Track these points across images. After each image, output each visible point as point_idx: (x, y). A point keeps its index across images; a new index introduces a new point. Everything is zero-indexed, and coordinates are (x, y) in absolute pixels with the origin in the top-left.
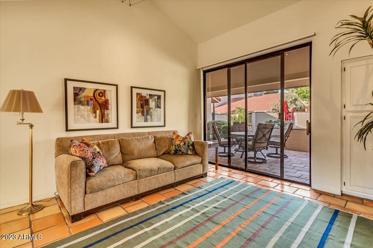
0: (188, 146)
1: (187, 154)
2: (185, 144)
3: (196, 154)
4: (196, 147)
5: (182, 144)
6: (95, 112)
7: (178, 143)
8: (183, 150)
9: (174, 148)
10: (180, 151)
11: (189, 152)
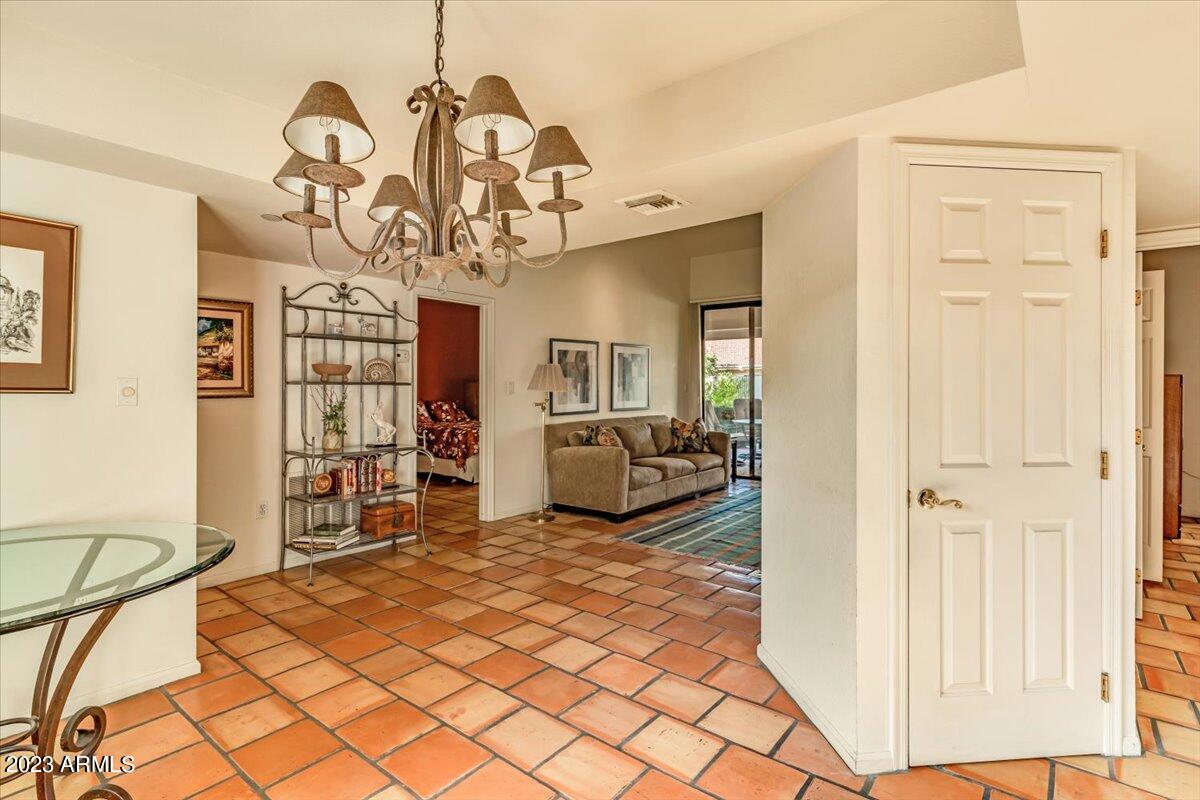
0: (703, 439)
1: (702, 451)
2: (698, 436)
3: (713, 451)
4: (712, 441)
5: (694, 436)
6: (576, 387)
7: (686, 434)
8: (696, 445)
9: (682, 442)
10: (693, 447)
11: (706, 449)
